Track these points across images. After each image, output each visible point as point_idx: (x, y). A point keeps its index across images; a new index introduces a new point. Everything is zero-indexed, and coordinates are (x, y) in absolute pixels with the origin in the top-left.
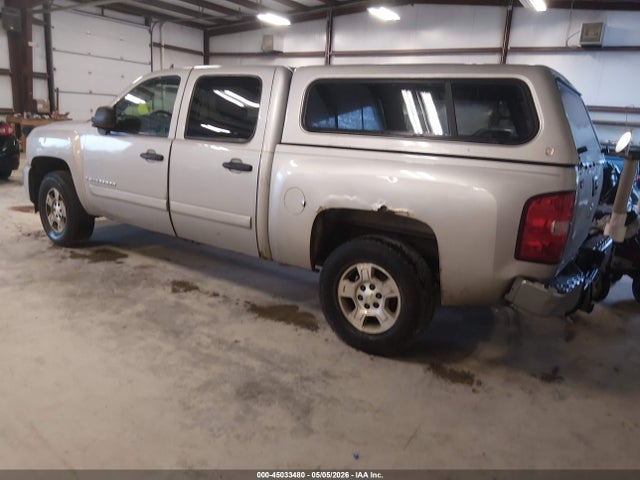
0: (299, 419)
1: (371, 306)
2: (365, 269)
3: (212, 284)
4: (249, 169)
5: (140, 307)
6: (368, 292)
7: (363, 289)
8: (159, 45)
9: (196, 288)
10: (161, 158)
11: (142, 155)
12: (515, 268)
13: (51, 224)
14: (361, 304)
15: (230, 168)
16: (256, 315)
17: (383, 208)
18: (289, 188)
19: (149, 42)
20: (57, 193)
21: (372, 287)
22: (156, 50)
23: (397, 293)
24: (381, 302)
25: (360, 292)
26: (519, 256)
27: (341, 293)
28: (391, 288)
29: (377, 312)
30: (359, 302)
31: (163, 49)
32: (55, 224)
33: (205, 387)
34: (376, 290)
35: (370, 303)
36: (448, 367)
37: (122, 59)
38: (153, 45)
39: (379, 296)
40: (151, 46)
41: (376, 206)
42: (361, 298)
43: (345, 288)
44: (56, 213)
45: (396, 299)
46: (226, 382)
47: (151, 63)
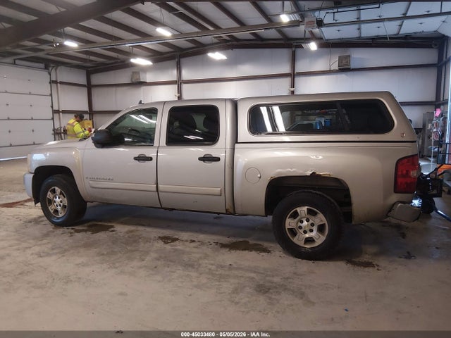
0: (302, 298)
1: (308, 232)
2: (303, 210)
3: (185, 236)
4: (218, 159)
5: (153, 255)
6: (305, 223)
7: (302, 222)
8: (56, 82)
9: (177, 239)
10: (150, 159)
11: (135, 159)
12: (395, 198)
13: (52, 212)
14: (301, 231)
15: (204, 161)
16: (228, 249)
17: (313, 173)
18: (248, 168)
19: (49, 80)
20: (58, 190)
21: (308, 220)
22: (54, 86)
23: (325, 221)
24: (315, 229)
25: (300, 224)
26: (396, 191)
27: (287, 226)
28: (321, 219)
29: (313, 234)
30: (300, 230)
31: (59, 84)
32: (56, 211)
33: (236, 291)
34: (311, 221)
35: (307, 229)
36: (357, 260)
37: (30, 94)
38: (51, 82)
39: (312, 225)
40: (50, 83)
41: (309, 173)
42: (300, 228)
43: (290, 223)
44: (57, 203)
45: (324, 224)
46: (245, 287)
47: (51, 95)
